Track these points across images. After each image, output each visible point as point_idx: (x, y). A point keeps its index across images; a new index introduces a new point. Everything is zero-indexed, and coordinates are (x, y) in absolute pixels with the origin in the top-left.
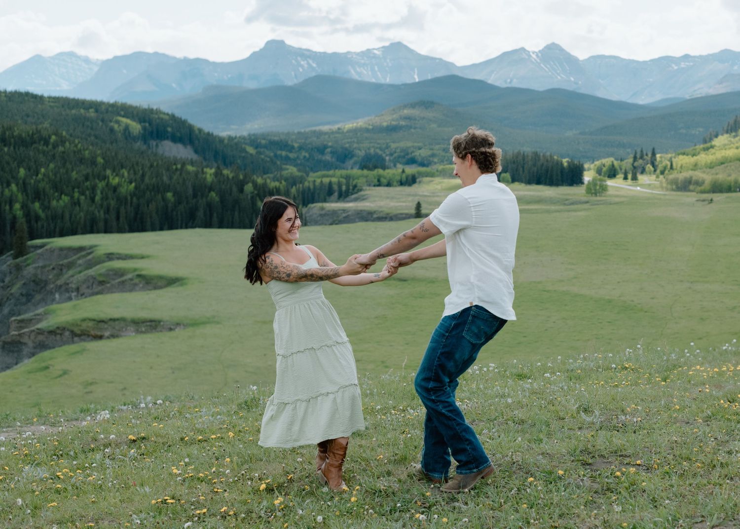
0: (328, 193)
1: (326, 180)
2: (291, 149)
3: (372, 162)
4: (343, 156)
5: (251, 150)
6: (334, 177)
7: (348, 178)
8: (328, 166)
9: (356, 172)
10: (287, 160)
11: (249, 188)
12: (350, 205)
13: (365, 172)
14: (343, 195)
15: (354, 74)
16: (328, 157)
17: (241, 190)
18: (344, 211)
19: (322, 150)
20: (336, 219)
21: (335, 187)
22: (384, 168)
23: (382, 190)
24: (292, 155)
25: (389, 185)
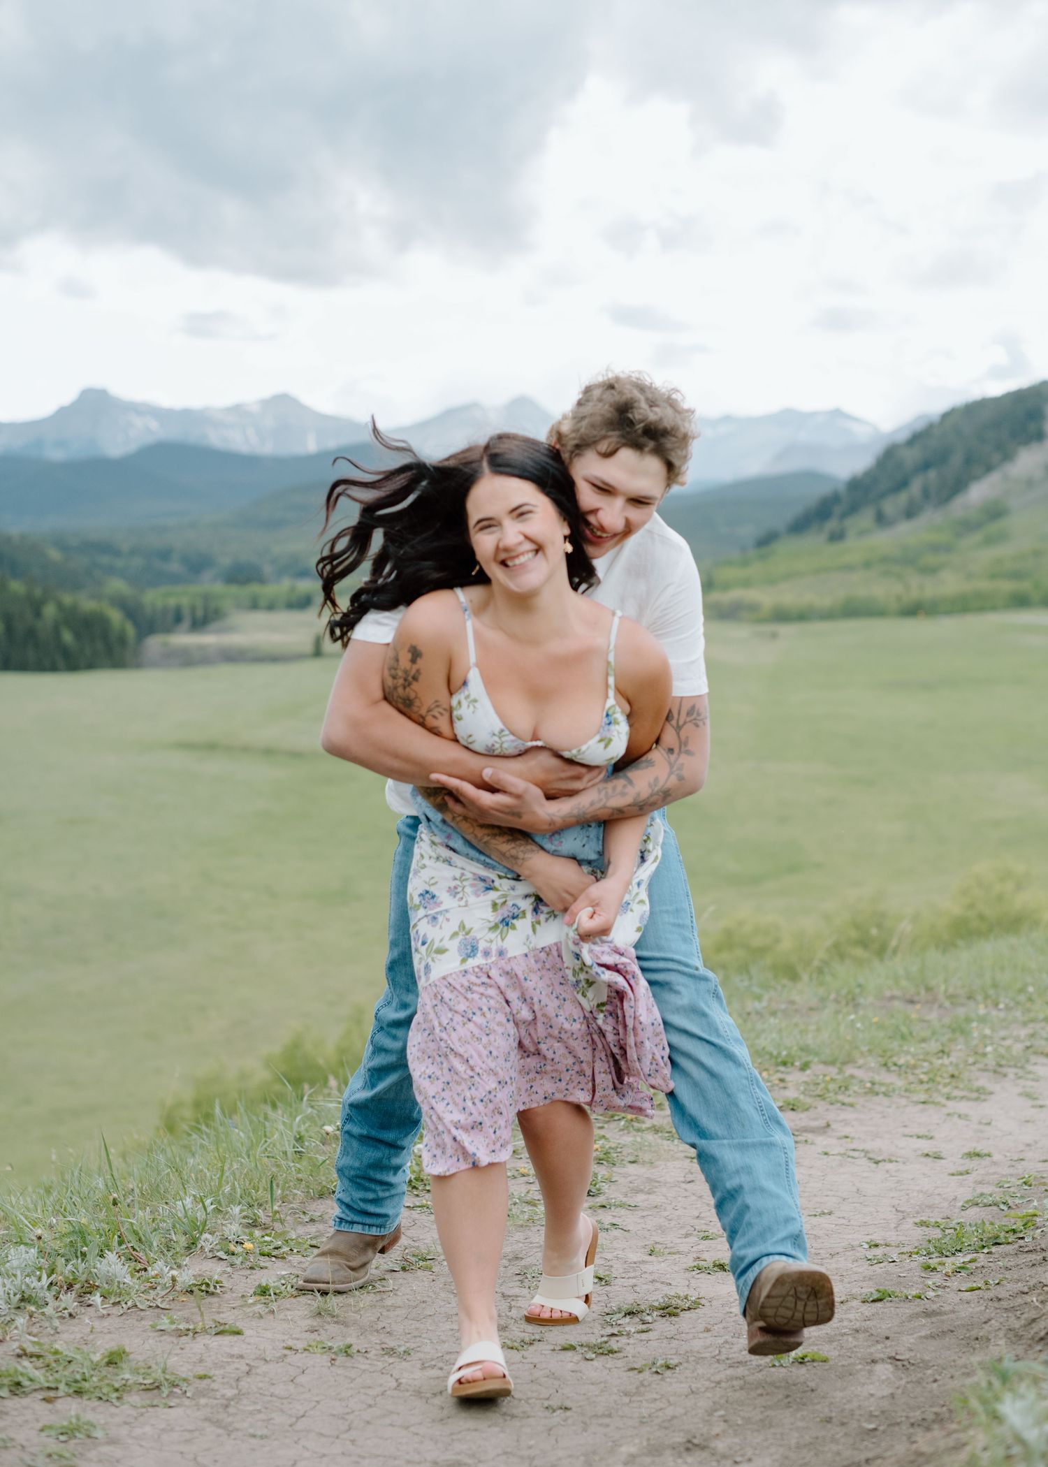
0: (176, 619)
1: (172, 602)
2: (117, 553)
3: (242, 575)
4: (197, 565)
5: (54, 555)
6: (184, 596)
7: (206, 597)
8: (175, 579)
9: (219, 588)
10: (111, 571)
11: (50, 611)
12: (208, 639)
13: (234, 589)
14: (200, 623)
15: (215, 439)
16: (175, 567)
17: (38, 614)
18: (202, 648)
19: (165, 555)
20: (187, 659)
21: (186, 613)
22: (261, 580)
23: (260, 617)
24: (119, 563)
25: (271, 607)
